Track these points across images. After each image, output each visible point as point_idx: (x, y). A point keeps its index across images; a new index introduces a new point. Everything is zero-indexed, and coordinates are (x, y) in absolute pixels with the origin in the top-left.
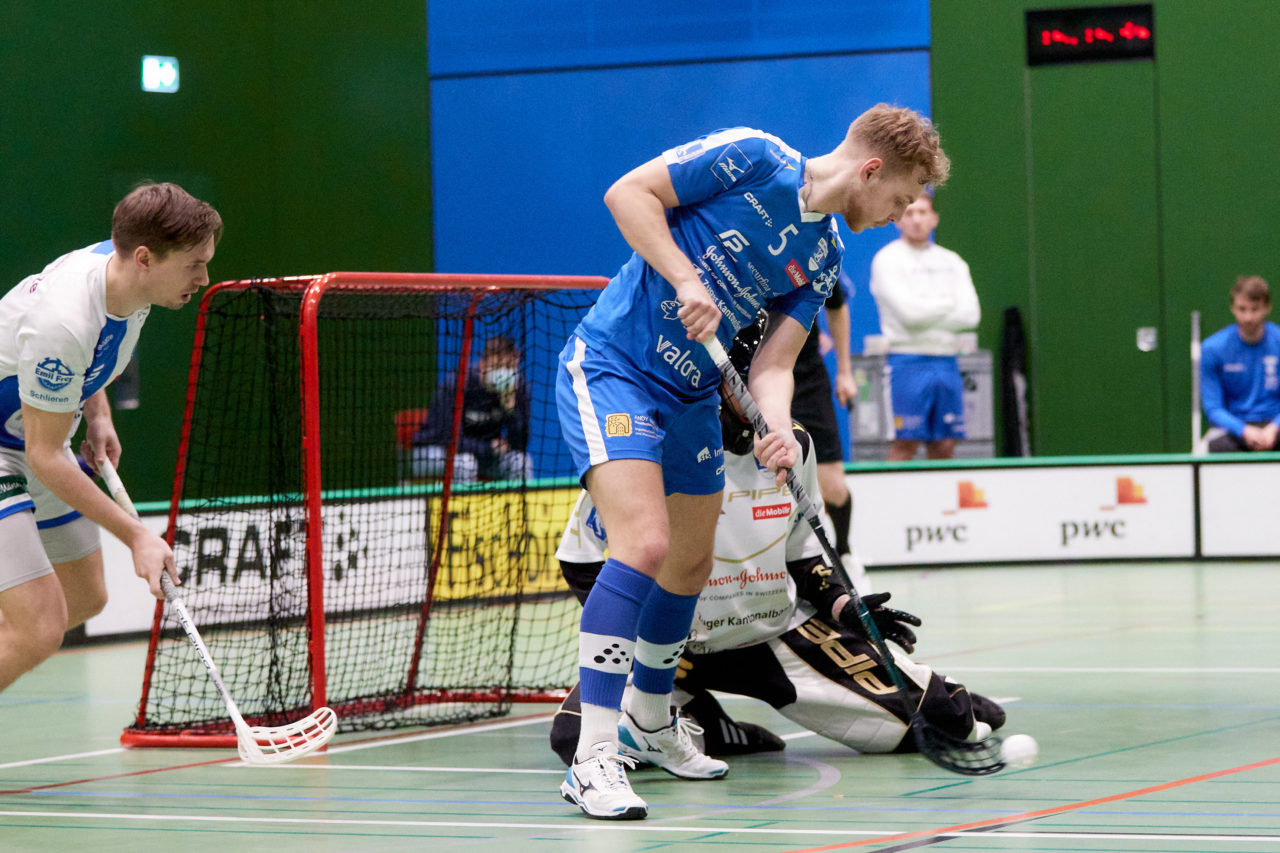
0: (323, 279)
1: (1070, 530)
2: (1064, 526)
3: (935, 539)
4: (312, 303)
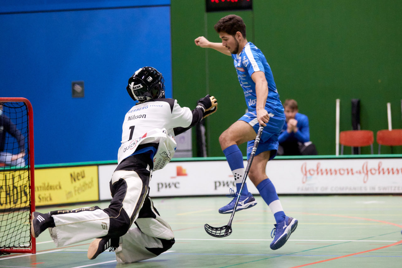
1: (218, 184)
2: (216, 183)
3: (168, 187)
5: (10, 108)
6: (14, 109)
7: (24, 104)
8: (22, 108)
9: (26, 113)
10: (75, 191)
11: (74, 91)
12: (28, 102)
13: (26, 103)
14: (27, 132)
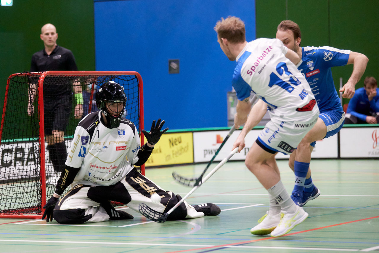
0: (45, 73)
3: (211, 153)
4: (41, 80)
5: (124, 81)
6: (127, 81)
7: (135, 77)
8: (133, 80)
9: (137, 85)
10: (173, 154)
11: (170, 68)
12: (138, 75)
13: (137, 76)
14: (137, 101)
